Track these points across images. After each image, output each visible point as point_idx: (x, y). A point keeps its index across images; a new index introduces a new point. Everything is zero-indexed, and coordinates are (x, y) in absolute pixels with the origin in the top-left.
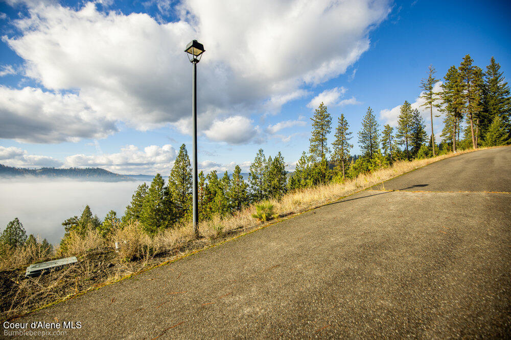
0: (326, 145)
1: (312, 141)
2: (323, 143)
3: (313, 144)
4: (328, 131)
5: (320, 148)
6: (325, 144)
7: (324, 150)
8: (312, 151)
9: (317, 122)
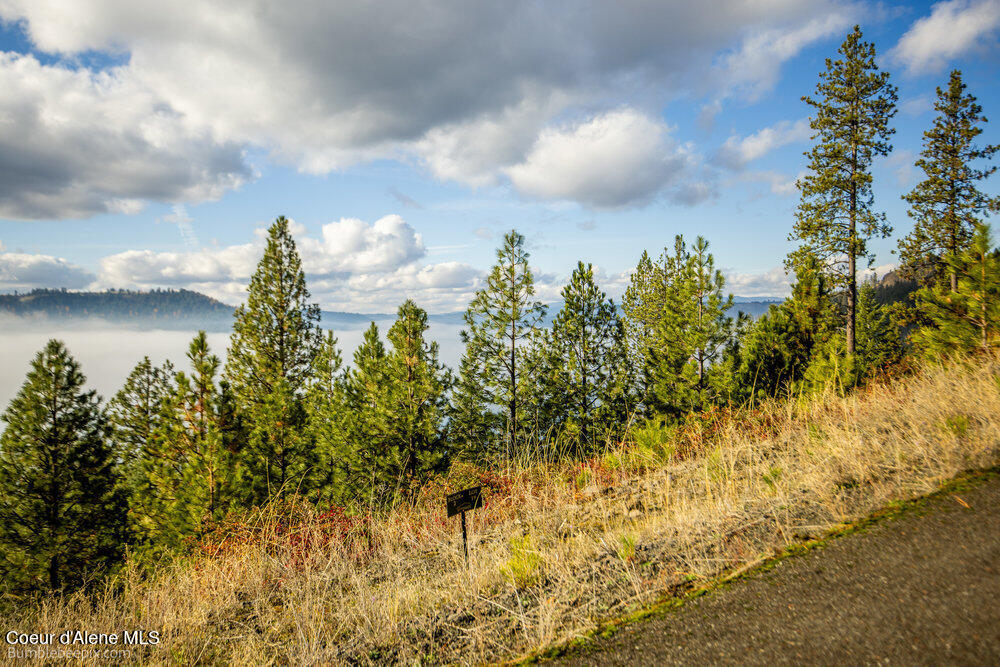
0: (871, 202)
1: (808, 190)
2: (853, 197)
3: (814, 199)
4: (879, 147)
5: (842, 217)
6: (863, 199)
7: (860, 227)
8: (807, 229)
9: (831, 111)
